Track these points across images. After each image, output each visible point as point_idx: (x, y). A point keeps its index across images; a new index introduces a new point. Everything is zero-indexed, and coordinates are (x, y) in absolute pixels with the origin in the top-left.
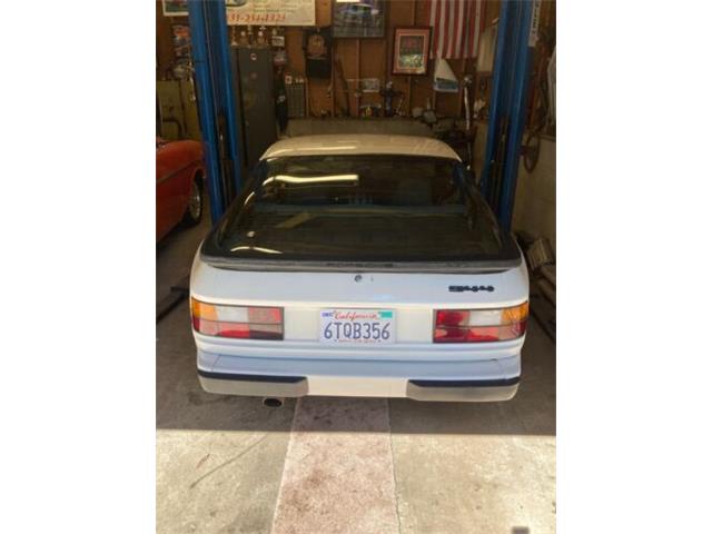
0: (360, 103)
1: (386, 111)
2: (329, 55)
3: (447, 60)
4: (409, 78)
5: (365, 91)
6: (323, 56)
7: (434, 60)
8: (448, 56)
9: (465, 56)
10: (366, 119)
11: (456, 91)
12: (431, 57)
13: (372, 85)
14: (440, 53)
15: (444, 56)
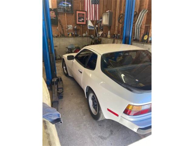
0: (68, 33)
1: (75, 35)
2: (57, 17)
3: (91, 21)
4: (81, 25)
5: (68, 29)
6: (55, 18)
7: (87, 21)
8: (91, 20)
9: (95, 20)
10: (70, 37)
11: (93, 29)
12: (87, 20)
13: (70, 27)
14: (89, 18)
15: (90, 20)
